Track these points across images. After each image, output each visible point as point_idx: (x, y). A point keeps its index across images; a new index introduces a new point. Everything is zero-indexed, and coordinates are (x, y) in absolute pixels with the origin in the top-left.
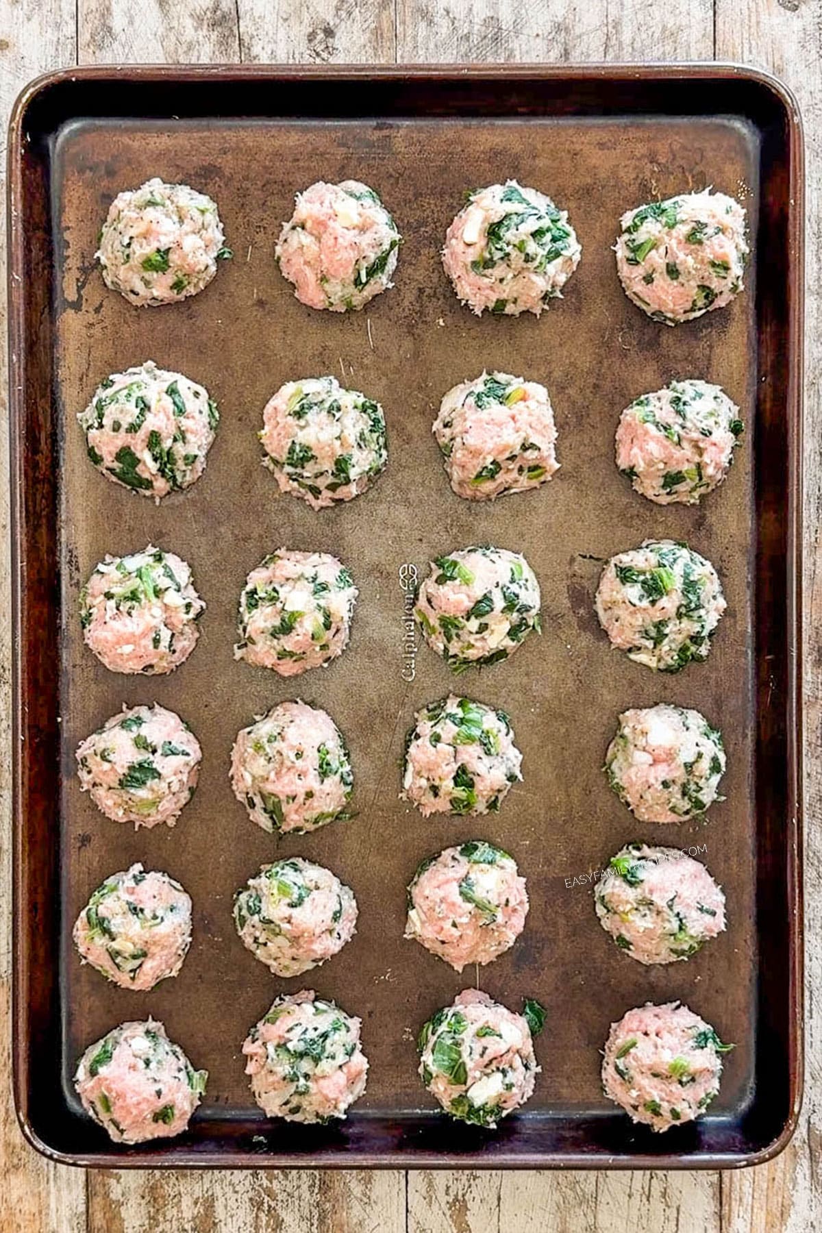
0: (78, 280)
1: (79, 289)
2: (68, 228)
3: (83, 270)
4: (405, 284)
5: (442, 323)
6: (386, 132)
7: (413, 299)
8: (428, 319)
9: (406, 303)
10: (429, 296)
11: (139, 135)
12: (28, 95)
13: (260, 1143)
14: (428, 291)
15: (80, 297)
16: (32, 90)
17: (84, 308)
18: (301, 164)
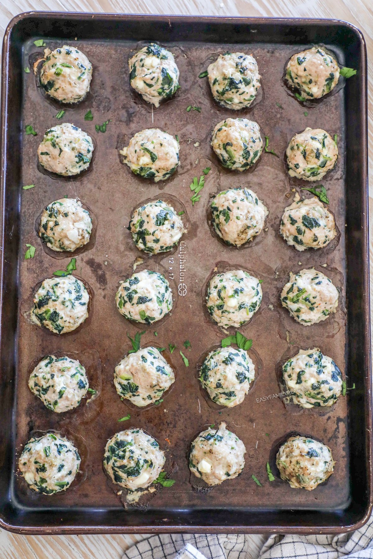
0: (339, 432)
1: (338, 428)
2: (343, 457)
3: (336, 437)
4: (182, 430)
5: (165, 410)
6: (191, 503)
7: (179, 423)
8: (172, 413)
9: (182, 421)
10: (171, 423)
11: (309, 503)
12: (365, 519)
13: (254, 29)
14: (172, 426)
15: (337, 424)
16: (363, 522)
17: (336, 418)
18: (232, 488)
